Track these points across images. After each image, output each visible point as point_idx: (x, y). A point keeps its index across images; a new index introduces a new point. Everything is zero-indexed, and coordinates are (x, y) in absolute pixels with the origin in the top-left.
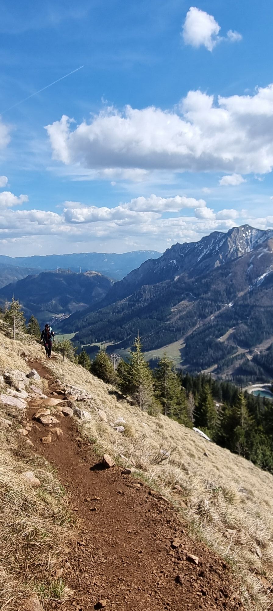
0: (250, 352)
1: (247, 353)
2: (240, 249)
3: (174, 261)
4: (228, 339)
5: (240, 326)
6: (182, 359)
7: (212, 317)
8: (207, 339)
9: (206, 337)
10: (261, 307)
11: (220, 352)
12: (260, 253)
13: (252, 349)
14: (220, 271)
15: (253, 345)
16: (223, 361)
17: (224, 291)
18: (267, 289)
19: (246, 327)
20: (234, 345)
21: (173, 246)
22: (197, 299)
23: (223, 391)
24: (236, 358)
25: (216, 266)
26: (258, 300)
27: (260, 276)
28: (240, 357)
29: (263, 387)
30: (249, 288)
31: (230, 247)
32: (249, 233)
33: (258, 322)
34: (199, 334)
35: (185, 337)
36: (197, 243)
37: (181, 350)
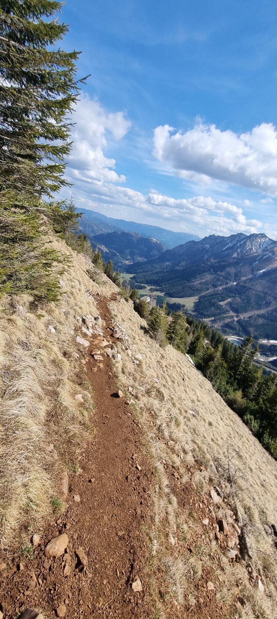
0: (237, 316)
1: (235, 316)
2: (254, 249)
3: (208, 246)
4: (226, 304)
5: (236, 298)
6: (194, 308)
7: (221, 288)
8: (213, 301)
9: (212, 299)
10: (254, 290)
11: (219, 311)
12: (266, 255)
13: (239, 314)
14: (235, 260)
15: (240, 313)
16: (219, 316)
17: (233, 274)
18: (262, 280)
19: (240, 300)
20: (229, 309)
21: (210, 236)
22: (215, 274)
23: (212, 334)
24: (227, 317)
25: (234, 256)
26: (254, 286)
27: (260, 270)
28: (230, 317)
29: (238, 339)
30: (250, 276)
31: (247, 246)
32: (263, 239)
33: (249, 300)
34: (209, 296)
35: (199, 295)
36: (227, 238)
37: (195, 303)
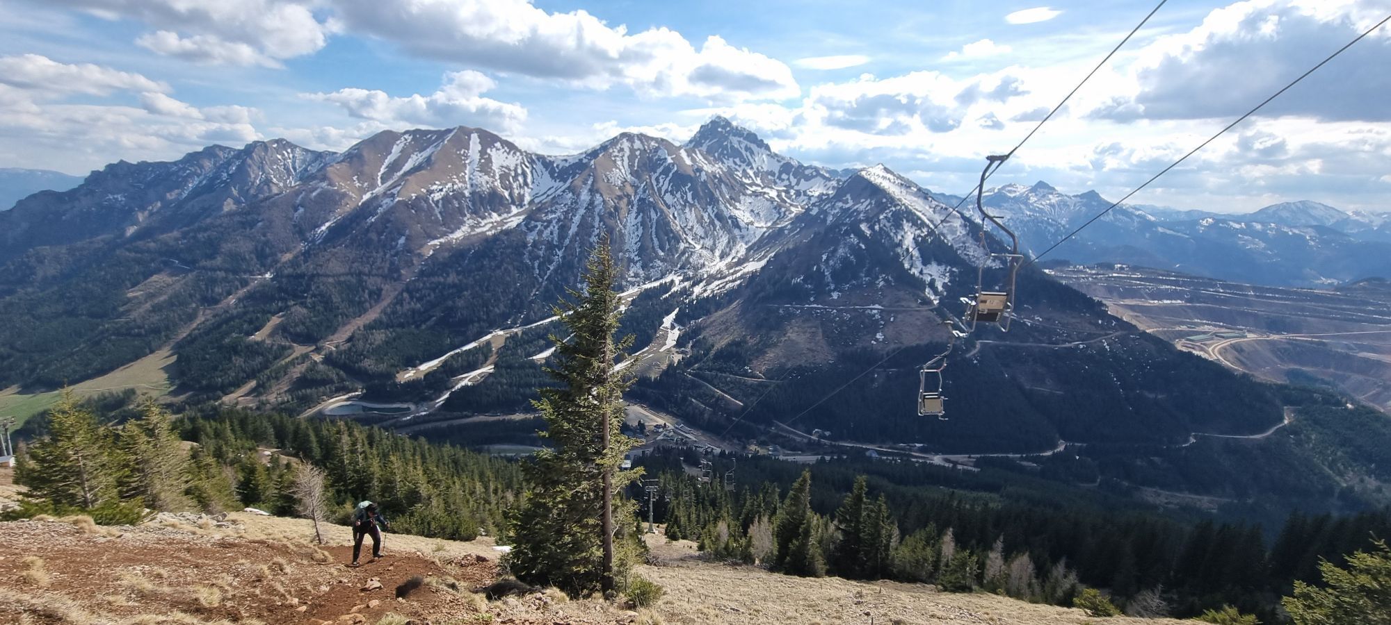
0: (318, 350)
1: (312, 351)
2: (274, 180)
4: (272, 335)
5: (293, 309)
6: (172, 384)
7: (232, 300)
8: (227, 340)
9: (223, 338)
10: (328, 276)
11: (260, 359)
12: (316, 189)
13: (320, 344)
14: (237, 218)
15: (321, 338)
16: (267, 372)
17: (251, 253)
18: (334, 247)
19: (304, 311)
20: (285, 343)
21: (110, 167)
22: (191, 271)
24: (292, 363)
25: (226, 209)
26: (321, 266)
27: (319, 226)
28: (299, 361)
29: (348, 400)
30: (302, 246)
31: (253, 176)
32: (288, 153)
33: (326, 301)
34: (207, 333)
35: (172, 343)
36: (175, 163)
37: (166, 369)
